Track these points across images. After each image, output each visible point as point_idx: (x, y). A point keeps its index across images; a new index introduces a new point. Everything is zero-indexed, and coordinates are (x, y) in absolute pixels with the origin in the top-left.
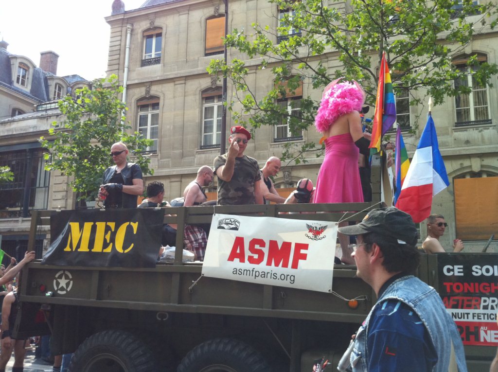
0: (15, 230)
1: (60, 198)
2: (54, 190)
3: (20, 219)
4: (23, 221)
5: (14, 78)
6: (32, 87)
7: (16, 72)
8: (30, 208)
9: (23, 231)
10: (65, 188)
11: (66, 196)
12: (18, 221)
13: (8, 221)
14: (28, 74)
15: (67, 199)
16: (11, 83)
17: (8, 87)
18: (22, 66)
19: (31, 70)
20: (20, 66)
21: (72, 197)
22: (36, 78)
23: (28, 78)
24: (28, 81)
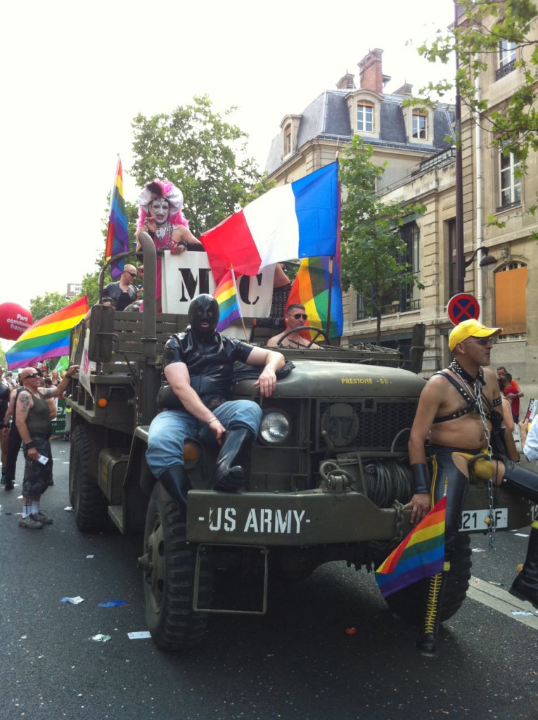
0: (393, 328)
1: (431, 283)
2: (425, 275)
3: (398, 314)
4: (401, 316)
5: (409, 133)
6: (435, 137)
7: (411, 124)
8: (408, 300)
9: (399, 329)
10: (435, 270)
11: (437, 280)
12: (396, 317)
13: (388, 318)
14: (428, 121)
15: (438, 285)
16: (405, 139)
17: (402, 147)
18: (418, 113)
19: (431, 115)
20: (415, 113)
21: (443, 281)
22: (440, 122)
23: (428, 127)
24: (428, 131)
